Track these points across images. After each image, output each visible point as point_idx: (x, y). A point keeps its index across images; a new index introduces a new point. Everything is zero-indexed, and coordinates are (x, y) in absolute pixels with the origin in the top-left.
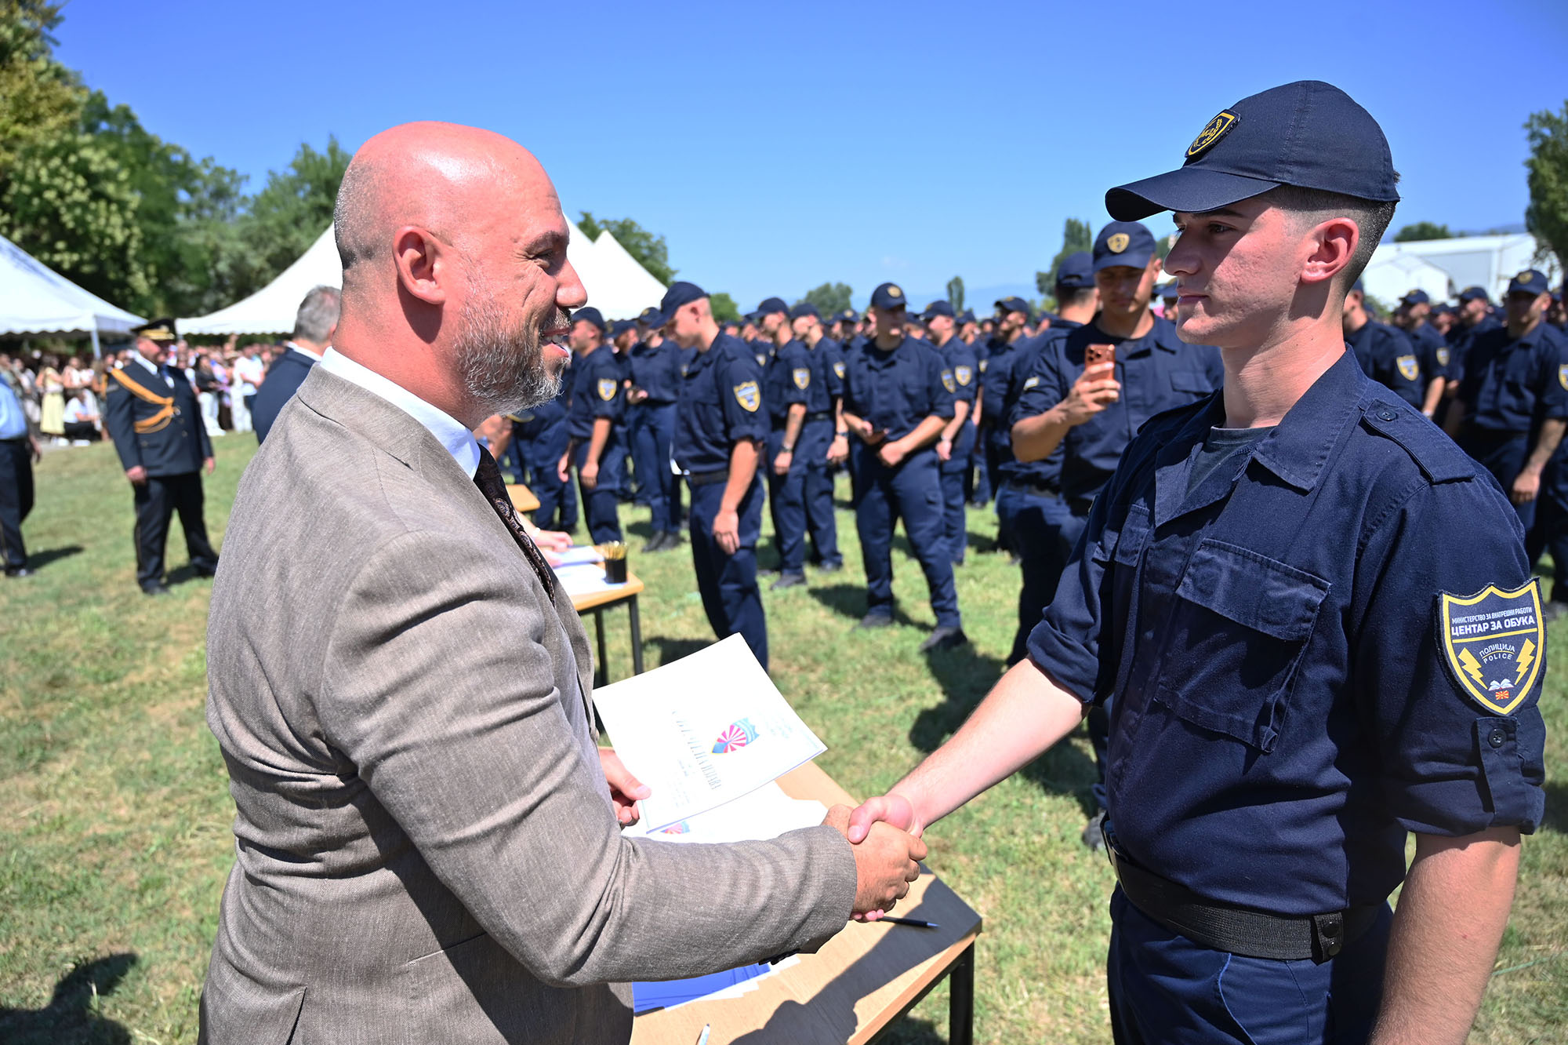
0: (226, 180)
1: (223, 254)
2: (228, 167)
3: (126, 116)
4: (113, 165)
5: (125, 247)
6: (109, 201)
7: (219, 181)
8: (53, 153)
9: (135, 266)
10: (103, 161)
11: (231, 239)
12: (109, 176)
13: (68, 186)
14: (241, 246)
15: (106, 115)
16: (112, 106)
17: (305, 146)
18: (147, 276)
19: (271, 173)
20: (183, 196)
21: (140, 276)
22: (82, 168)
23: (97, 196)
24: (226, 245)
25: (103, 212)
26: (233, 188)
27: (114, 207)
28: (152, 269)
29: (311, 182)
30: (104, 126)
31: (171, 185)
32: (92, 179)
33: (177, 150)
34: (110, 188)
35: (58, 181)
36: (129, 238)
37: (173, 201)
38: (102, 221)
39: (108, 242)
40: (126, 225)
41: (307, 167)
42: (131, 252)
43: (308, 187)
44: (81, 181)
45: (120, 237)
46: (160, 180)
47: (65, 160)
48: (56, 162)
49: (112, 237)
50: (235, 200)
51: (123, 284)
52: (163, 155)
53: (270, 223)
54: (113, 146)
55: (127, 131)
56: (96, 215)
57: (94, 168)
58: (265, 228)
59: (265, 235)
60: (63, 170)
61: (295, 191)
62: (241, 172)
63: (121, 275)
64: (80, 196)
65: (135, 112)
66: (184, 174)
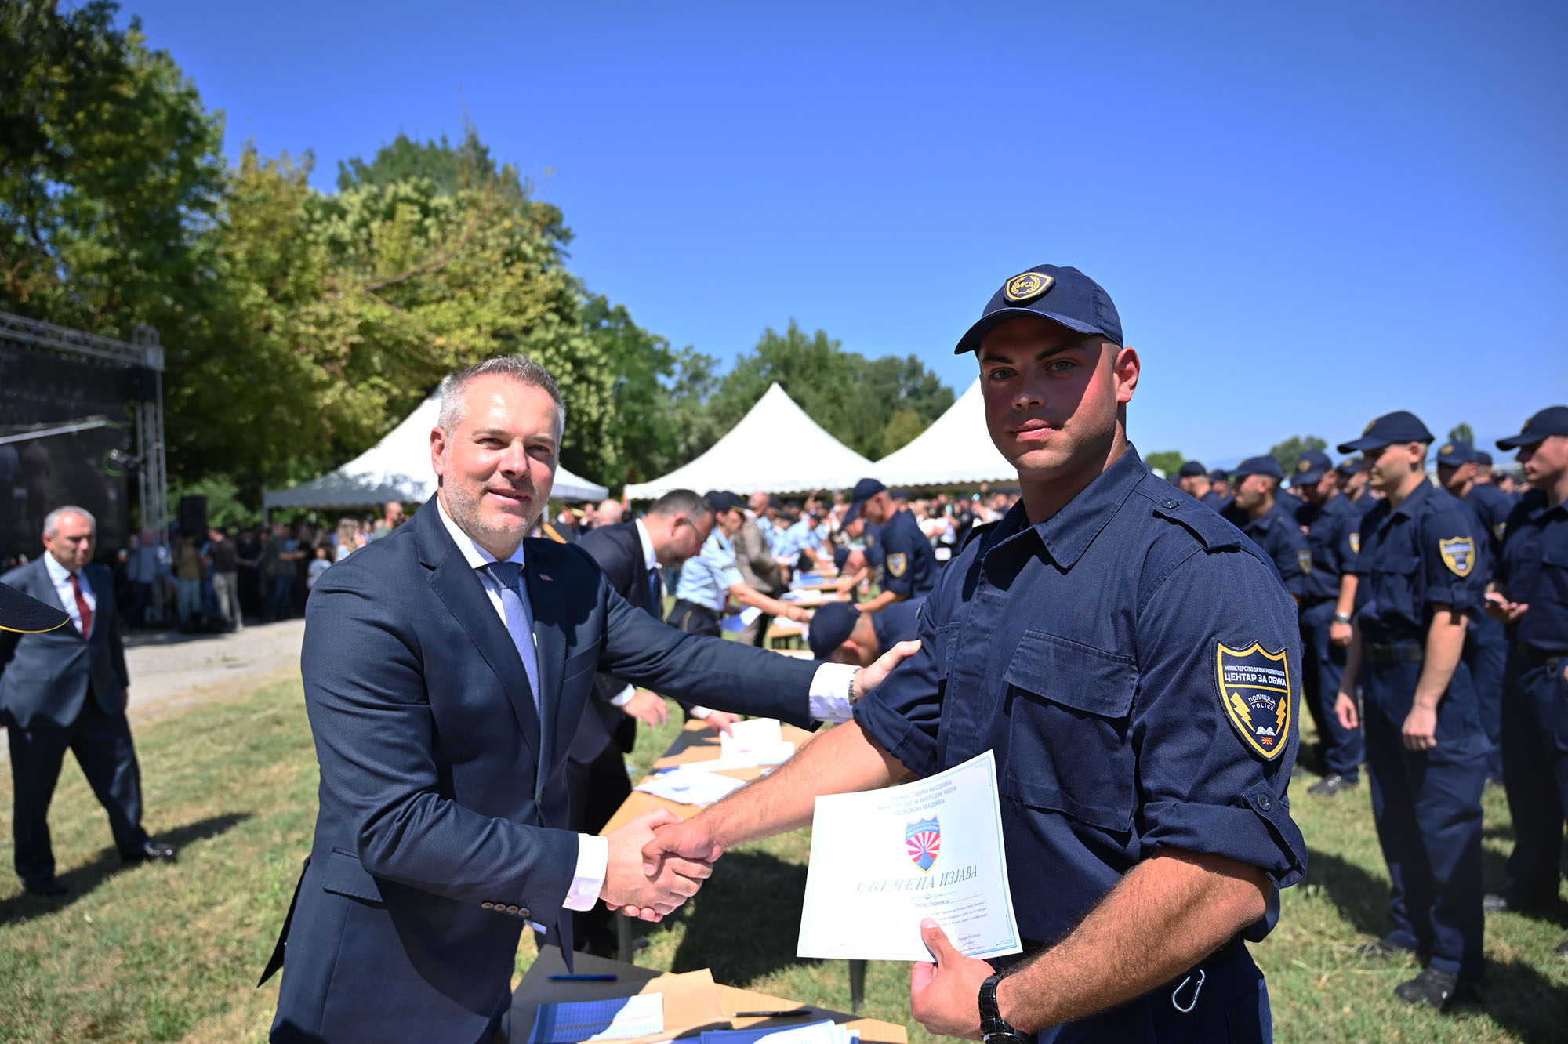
0: (702, 364)
1: (694, 429)
2: (704, 354)
3: (622, 314)
4: (595, 351)
5: (599, 422)
6: (590, 382)
7: (697, 366)
8: (552, 343)
9: (606, 439)
10: (587, 349)
11: (701, 415)
12: (592, 361)
13: (558, 371)
14: (709, 421)
15: (606, 314)
16: (611, 307)
17: (769, 331)
18: (615, 448)
19: (740, 356)
20: (661, 379)
21: (610, 448)
22: (571, 357)
23: (582, 378)
24: (696, 421)
25: (583, 393)
26: (708, 371)
27: (593, 388)
28: (620, 441)
29: (771, 361)
30: (605, 323)
31: (653, 369)
32: (578, 364)
33: (659, 339)
34: (592, 372)
35: (551, 368)
36: (603, 415)
37: (653, 383)
38: (583, 401)
39: (585, 419)
40: (602, 403)
41: (770, 349)
42: (604, 427)
43: (769, 366)
44: (569, 367)
45: (595, 414)
46: (642, 365)
47: (558, 351)
48: (551, 352)
49: (589, 415)
50: (709, 381)
51: (595, 456)
52: (648, 345)
53: (735, 399)
54: (607, 340)
55: (622, 326)
56: (578, 396)
57: (580, 354)
58: (730, 404)
59: (729, 410)
60: (556, 358)
61: (758, 370)
62: (714, 357)
63: (594, 448)
64: (567, 380)
65: (629, 310)
66: (664, 361)
